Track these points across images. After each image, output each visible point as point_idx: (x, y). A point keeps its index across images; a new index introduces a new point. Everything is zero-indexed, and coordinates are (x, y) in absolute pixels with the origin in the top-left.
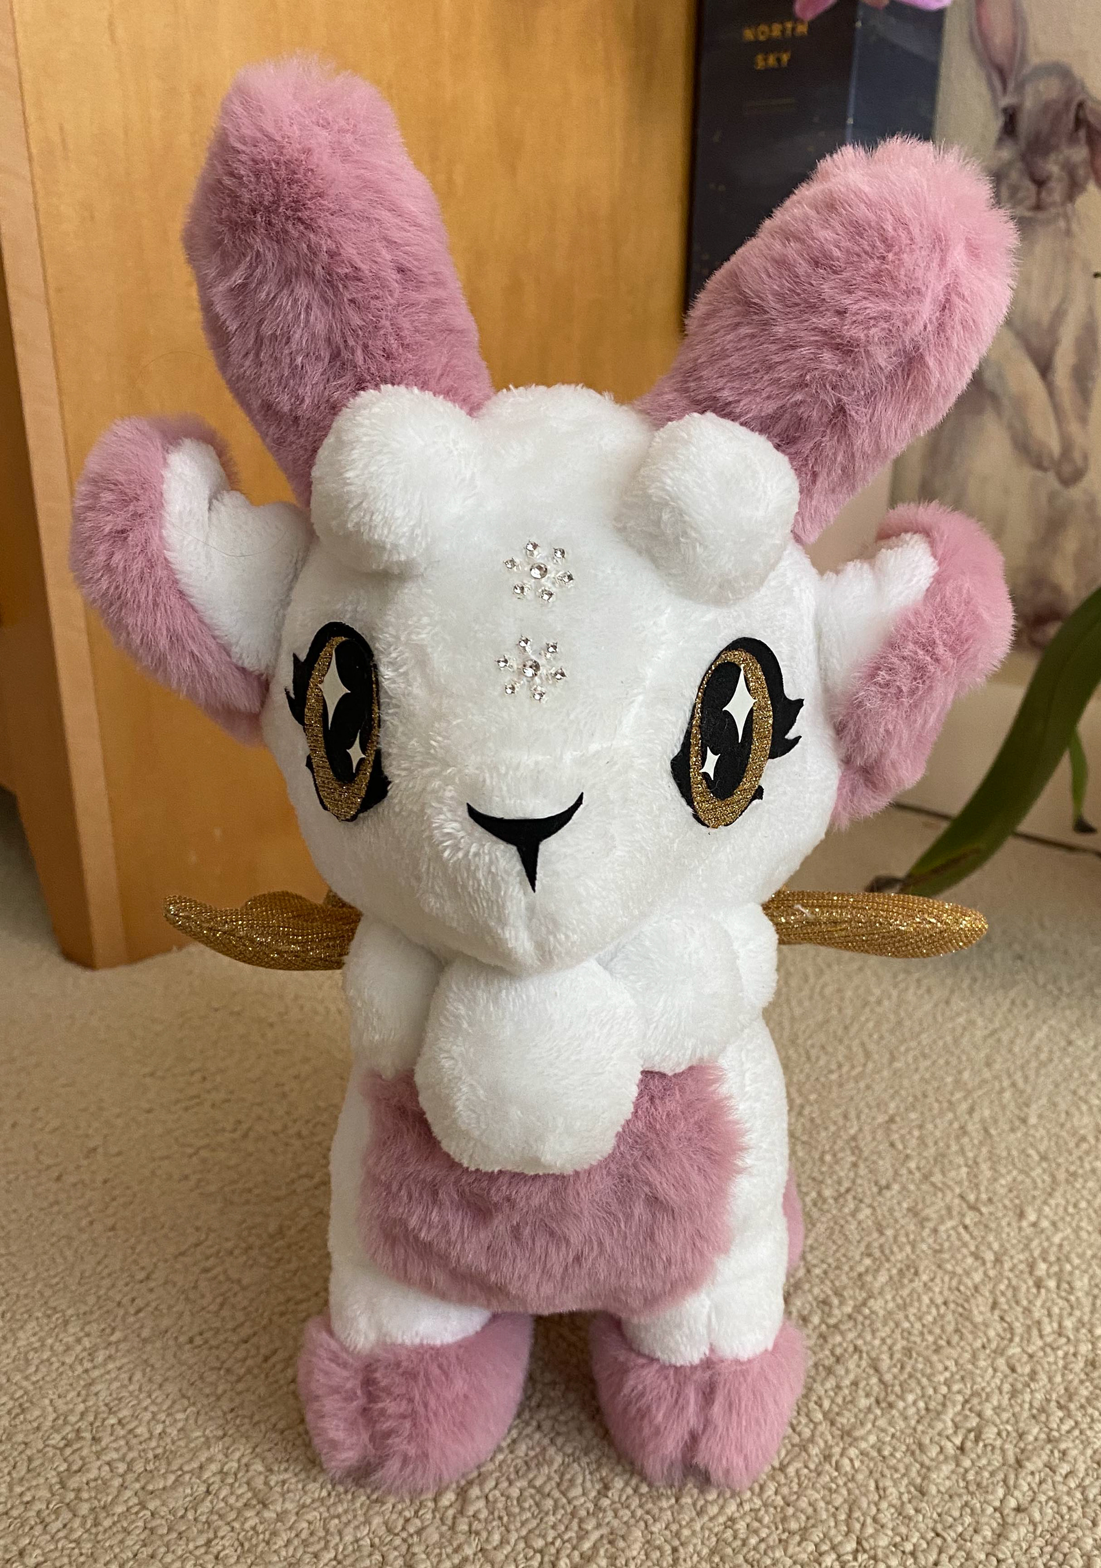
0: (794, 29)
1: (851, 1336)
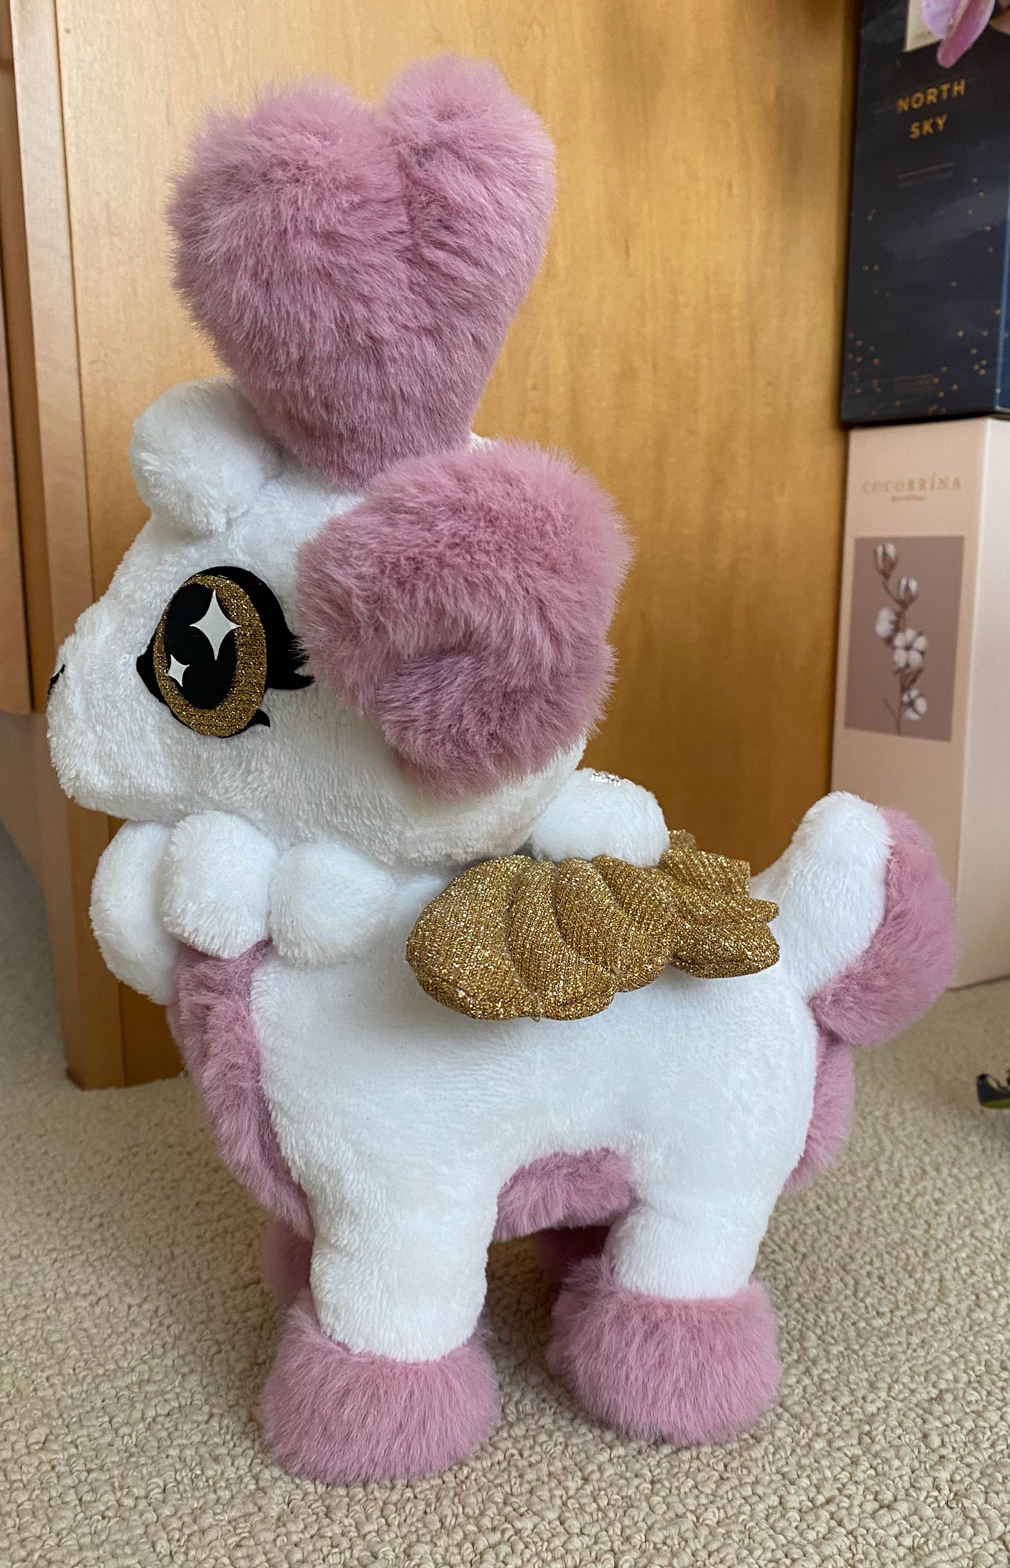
0: (950, 90)
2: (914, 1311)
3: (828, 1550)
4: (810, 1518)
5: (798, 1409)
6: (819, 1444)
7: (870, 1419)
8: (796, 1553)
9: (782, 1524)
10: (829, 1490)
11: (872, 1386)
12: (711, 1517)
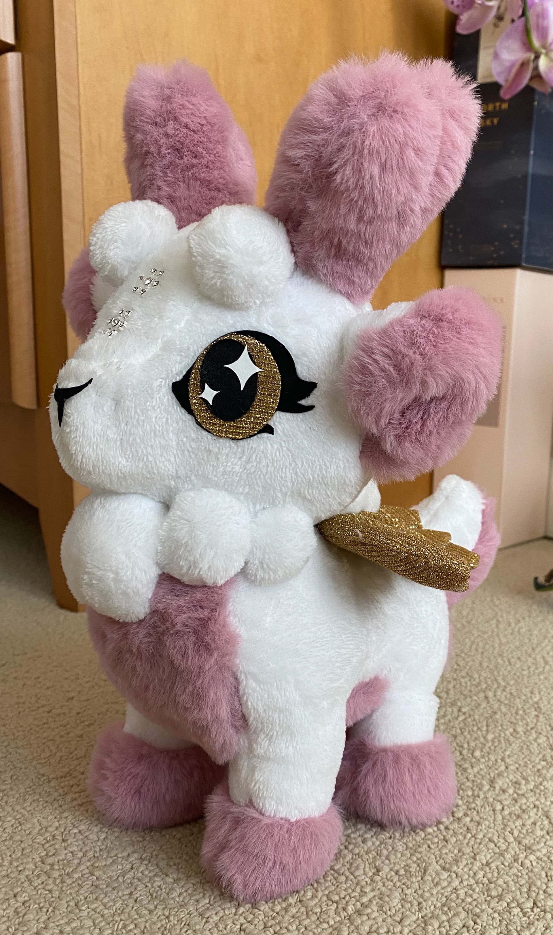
0: (500, 106)
1: (532, 799)
2: (537, 668)
3: (540, 741)
4: (528, 733)
5: (507, 702)
6: (521, 712)
7: (537, 703)
8: (528, 744)
9: (518, 736)
10: (531, 725)
11: (532, 693)
12: (490, 737)
